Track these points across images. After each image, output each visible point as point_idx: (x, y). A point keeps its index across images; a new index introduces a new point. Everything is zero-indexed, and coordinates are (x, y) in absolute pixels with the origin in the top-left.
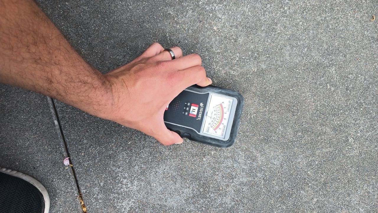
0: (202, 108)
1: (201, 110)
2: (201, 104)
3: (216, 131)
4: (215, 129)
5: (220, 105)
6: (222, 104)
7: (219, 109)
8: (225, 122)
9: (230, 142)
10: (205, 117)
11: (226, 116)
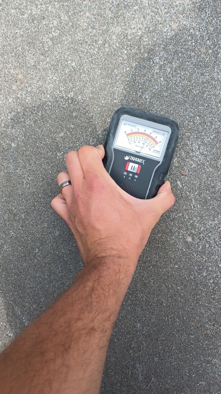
0: (130, 157)
1: (133, 158)
2: (127, 158)
3: (158, 142)
4: (157, 143)
5: (128, 136)
6: (127, 133)
7: (133, 138)
8: (149, 131)
9: (173, 125)
10: (141, 154)
11: (142, 129)
